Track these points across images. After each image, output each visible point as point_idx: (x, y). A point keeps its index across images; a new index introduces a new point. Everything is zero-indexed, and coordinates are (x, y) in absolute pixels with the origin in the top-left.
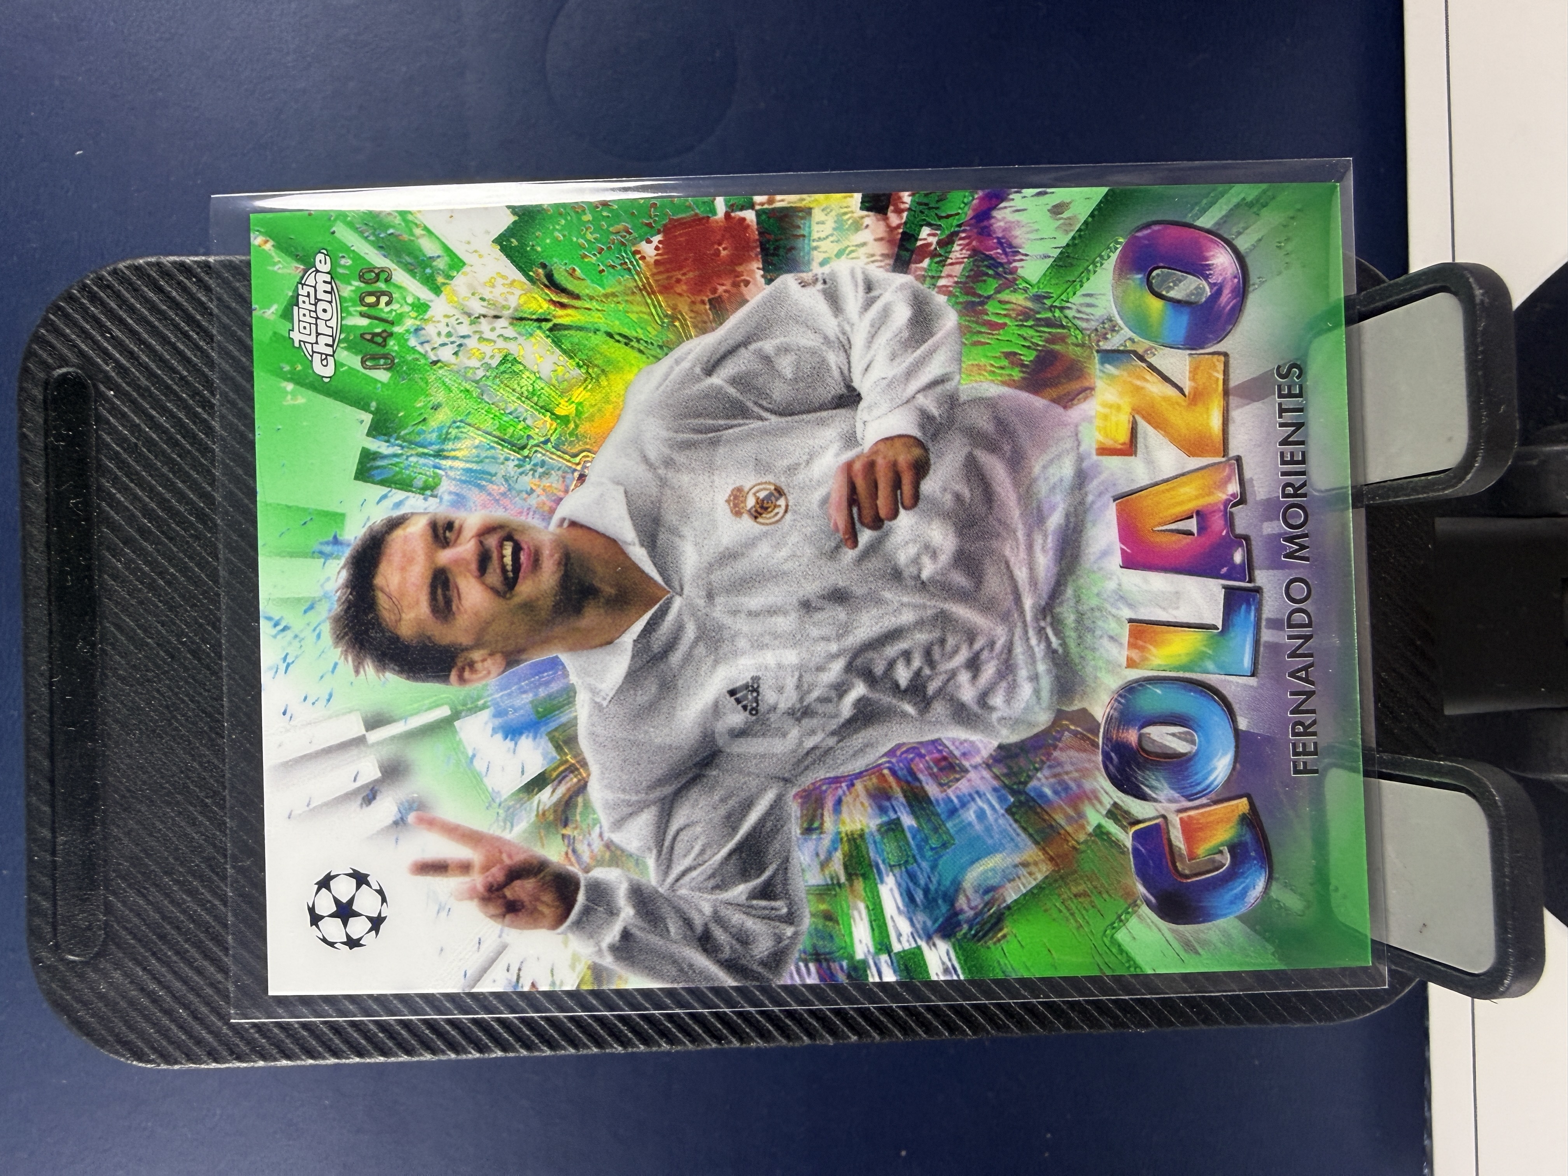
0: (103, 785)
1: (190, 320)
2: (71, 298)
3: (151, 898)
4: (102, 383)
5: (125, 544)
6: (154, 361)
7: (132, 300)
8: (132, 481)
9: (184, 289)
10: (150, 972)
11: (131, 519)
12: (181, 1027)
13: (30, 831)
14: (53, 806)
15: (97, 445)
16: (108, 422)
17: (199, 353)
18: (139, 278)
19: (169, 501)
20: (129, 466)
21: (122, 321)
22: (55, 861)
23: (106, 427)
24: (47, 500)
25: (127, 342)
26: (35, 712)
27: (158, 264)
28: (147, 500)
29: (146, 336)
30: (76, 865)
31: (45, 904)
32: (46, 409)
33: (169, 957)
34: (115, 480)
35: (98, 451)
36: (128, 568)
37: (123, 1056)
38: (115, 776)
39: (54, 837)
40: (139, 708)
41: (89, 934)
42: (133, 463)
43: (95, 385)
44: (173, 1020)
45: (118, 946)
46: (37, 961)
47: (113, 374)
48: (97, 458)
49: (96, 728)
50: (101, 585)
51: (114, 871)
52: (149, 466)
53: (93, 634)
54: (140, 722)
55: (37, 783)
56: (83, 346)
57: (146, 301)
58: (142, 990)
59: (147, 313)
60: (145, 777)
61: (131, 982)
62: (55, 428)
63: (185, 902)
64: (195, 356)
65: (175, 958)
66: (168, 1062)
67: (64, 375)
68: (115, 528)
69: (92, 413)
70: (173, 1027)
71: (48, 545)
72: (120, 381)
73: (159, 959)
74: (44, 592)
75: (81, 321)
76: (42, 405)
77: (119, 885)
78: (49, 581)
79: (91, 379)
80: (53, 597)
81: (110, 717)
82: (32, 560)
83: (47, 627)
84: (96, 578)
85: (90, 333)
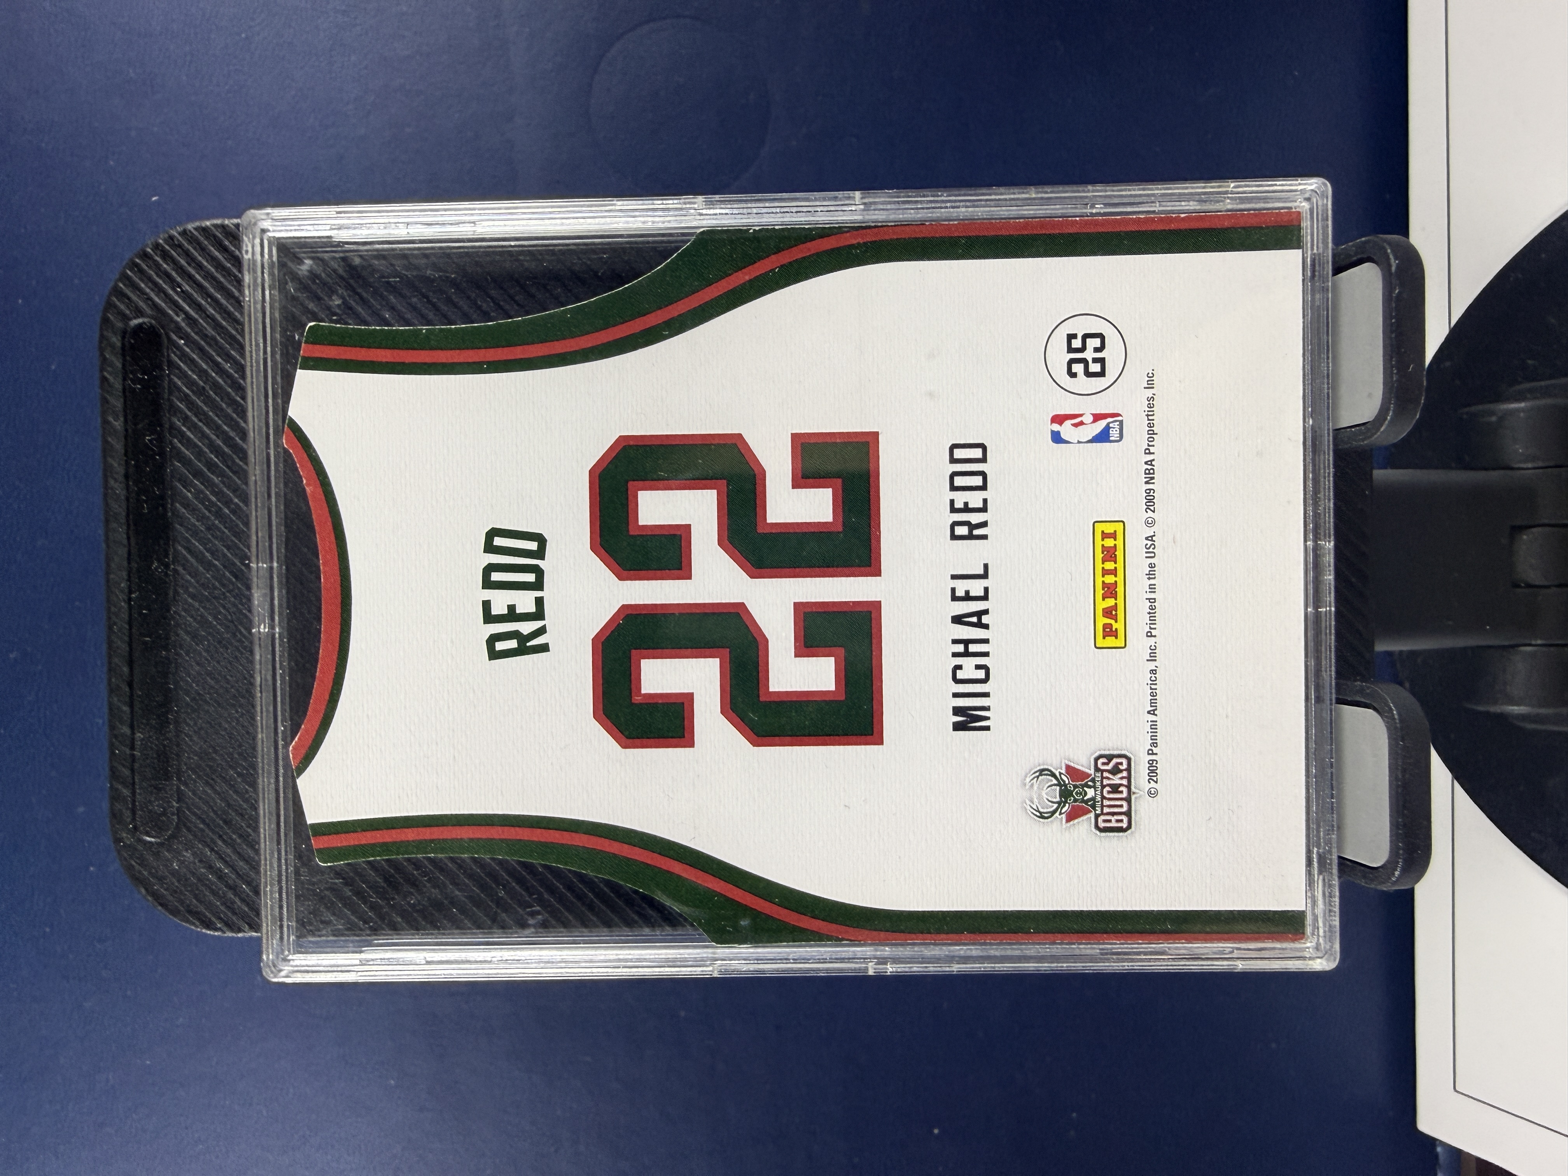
0: (175, 689)
2: (145, 256)
4: (174, 333)
6: (220, 314)
7: (200, 258)
8: (200, 420)
10: (217, 853)
11: (200, 454)
12: (243, 900)
13: (112, 728)
14: (131, 706)
15: (169, 387)
16: (179, 368)
18: (207, 238)
20: (198, 407)
21: (190, 277)
22: (133, 755)
23: (177, 371)
24: (126, 437)
25: (195, 295)
26: (115, 624)
27: (223, 226)
28: (214, 437)
29: (212, 290)
30: (152, 758)
31: (126, 792)
32: (124, 355)
33: (234, 840)
34: (186, 420)
36: (196, 498)
37: (194, 924)
38: (187, 681)
39: (133, 733)
40: (207, 621)
41: (163, 818)
42: (202, 405)
43: (167, 335)
44: (237, 895)
45: (189, 830)
46: (117, 840)
47: (183, 324)
48: (169, 400)
49: (170, 639)
50: (173, 514)
51: (186, 764)
52: (215, 407)
53: (167, 556)
54: (208, 634)
55: (119, 686)
56: (157, 299)
57: (213, 259)
58: (210, 867)
59: (213, 270)
60: (212, 682)
61: (201, 861)
62: (134, 373)
63: (247, 791)
65: (239, 841)
66: (232, 931)
67: (141, 324)
68: (186, 462)
69: (165, 359)
70: (237, 900)
71: (127, 476)
72: (189, 330)
73: (224, 841)
74: (124, 518)
75: (155, 277)
76: (120, 352)
77: (189, 776)
78: (128, 509)
79: (163, 329)
80: (131, 523)
81: (182, 629)
82: (112, 488)
83: (126, 549)
84: (169, 506)
85: (162, 287)
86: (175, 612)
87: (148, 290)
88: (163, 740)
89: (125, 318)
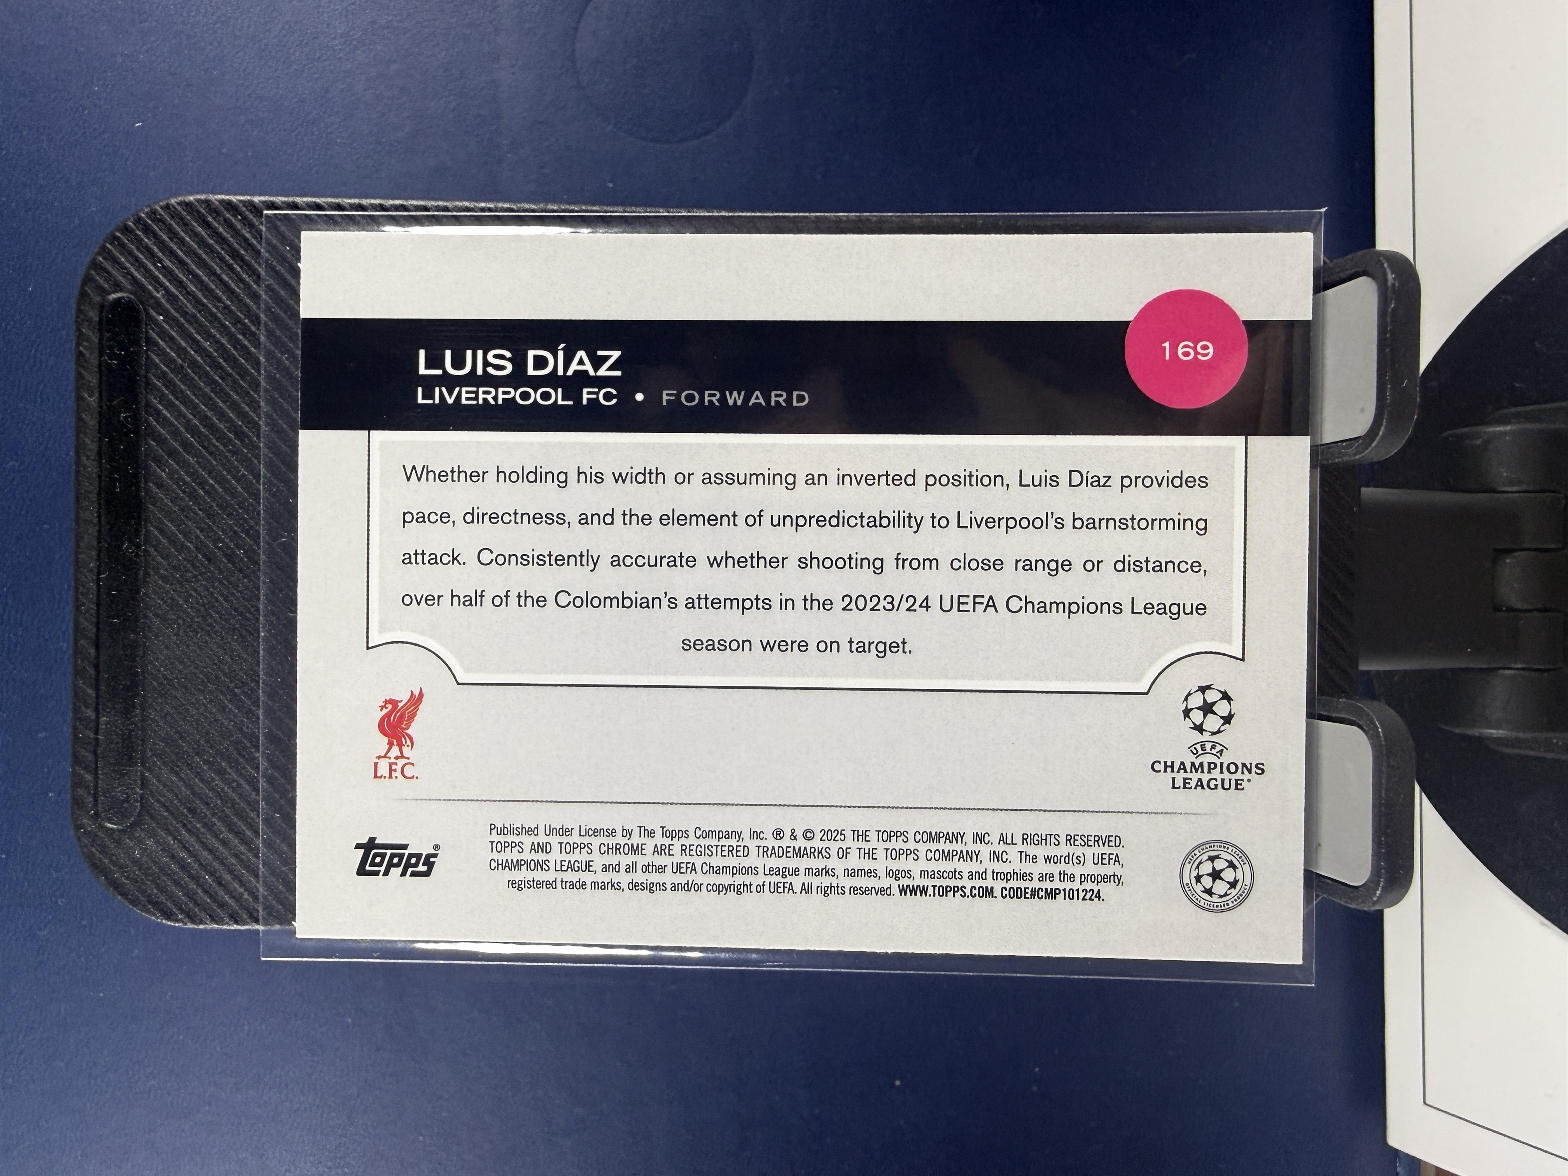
0: (143, 672)
1: (235, 254)
2: (126, 229)
3: (183, 776)
4: (153, 308)
5: (169, 456)
6: (201, 290)
7: (182, 234)
8: (177, 398)
9: (230, 226)
10: (180, 841)
11: (176, 433)
12: (206, 891)
13: (76, 710)
14: (97, 689)
15: (146, 365)
16: (157, 344)
17: (242, 285)
18: (190, 213)
19: (210, 419)
20: (175, 385)
21: (172, 254)
22: (97, 740)
23: (155, 348)
24: (100, 413)
25: (177, 271)
26: (83, 604)
27: (207, 203)
28: (191, 417)
29: (194, 267)
30: (117, 743)
31: (88, 777)
32: (100, 330)
33: (198, 829)
34: (162, 398)
35: (147, 371)
36: (170, 479)
37: (154, 915)
38: (155, 665)
39: (98, 717)
40: (177, 605)
41: (126, 805)
42: (179, 383)
43: (145, 309)
44: (198, 885)
45: (152, 817)
46: (78, 827)
47: (163, 301)
48: (146, 377)
49: (139, 621)
50: (147, 494)
51: (151, 750)
52: (193, 387)
53: (138, 537)
54: (179, 617)
55: (84, 668)
56: (136, 274)
57: (195, 235)
58: (173, 857)
59: (196, 246)
60: (181, 667)
61: (163, 850)
62: (110, 348)
63: (213, 780)
64: (238, 287)
65: (202, 830)
66: (193, 922)
67: (119, 299)
68: (160, 440)
69: (143, 336)
70: (199, 891)
71: (99, 454)
72: (168, 307)
73: (189, 831)
74: (95, 496)
75: (135, 251)
76: (97, 327)
77: (154, 762)
78: (100, 488)
79: (142, 304)
80: (102, 502)
81: (151, 611)
82: (85, 467)
83: (97, 528)
84: (143, 485)
85: (143, 262)
86: (144, 594)
87: (128, 265)
88: (129, 724)
89: (104, 292)
